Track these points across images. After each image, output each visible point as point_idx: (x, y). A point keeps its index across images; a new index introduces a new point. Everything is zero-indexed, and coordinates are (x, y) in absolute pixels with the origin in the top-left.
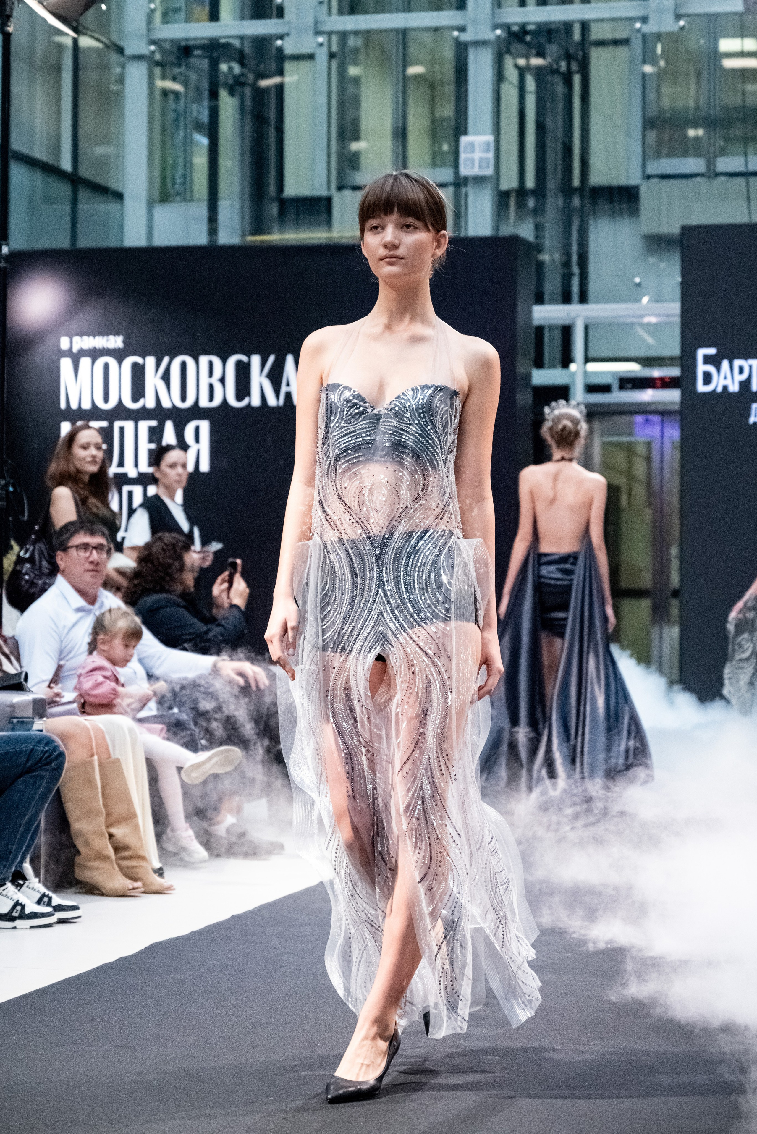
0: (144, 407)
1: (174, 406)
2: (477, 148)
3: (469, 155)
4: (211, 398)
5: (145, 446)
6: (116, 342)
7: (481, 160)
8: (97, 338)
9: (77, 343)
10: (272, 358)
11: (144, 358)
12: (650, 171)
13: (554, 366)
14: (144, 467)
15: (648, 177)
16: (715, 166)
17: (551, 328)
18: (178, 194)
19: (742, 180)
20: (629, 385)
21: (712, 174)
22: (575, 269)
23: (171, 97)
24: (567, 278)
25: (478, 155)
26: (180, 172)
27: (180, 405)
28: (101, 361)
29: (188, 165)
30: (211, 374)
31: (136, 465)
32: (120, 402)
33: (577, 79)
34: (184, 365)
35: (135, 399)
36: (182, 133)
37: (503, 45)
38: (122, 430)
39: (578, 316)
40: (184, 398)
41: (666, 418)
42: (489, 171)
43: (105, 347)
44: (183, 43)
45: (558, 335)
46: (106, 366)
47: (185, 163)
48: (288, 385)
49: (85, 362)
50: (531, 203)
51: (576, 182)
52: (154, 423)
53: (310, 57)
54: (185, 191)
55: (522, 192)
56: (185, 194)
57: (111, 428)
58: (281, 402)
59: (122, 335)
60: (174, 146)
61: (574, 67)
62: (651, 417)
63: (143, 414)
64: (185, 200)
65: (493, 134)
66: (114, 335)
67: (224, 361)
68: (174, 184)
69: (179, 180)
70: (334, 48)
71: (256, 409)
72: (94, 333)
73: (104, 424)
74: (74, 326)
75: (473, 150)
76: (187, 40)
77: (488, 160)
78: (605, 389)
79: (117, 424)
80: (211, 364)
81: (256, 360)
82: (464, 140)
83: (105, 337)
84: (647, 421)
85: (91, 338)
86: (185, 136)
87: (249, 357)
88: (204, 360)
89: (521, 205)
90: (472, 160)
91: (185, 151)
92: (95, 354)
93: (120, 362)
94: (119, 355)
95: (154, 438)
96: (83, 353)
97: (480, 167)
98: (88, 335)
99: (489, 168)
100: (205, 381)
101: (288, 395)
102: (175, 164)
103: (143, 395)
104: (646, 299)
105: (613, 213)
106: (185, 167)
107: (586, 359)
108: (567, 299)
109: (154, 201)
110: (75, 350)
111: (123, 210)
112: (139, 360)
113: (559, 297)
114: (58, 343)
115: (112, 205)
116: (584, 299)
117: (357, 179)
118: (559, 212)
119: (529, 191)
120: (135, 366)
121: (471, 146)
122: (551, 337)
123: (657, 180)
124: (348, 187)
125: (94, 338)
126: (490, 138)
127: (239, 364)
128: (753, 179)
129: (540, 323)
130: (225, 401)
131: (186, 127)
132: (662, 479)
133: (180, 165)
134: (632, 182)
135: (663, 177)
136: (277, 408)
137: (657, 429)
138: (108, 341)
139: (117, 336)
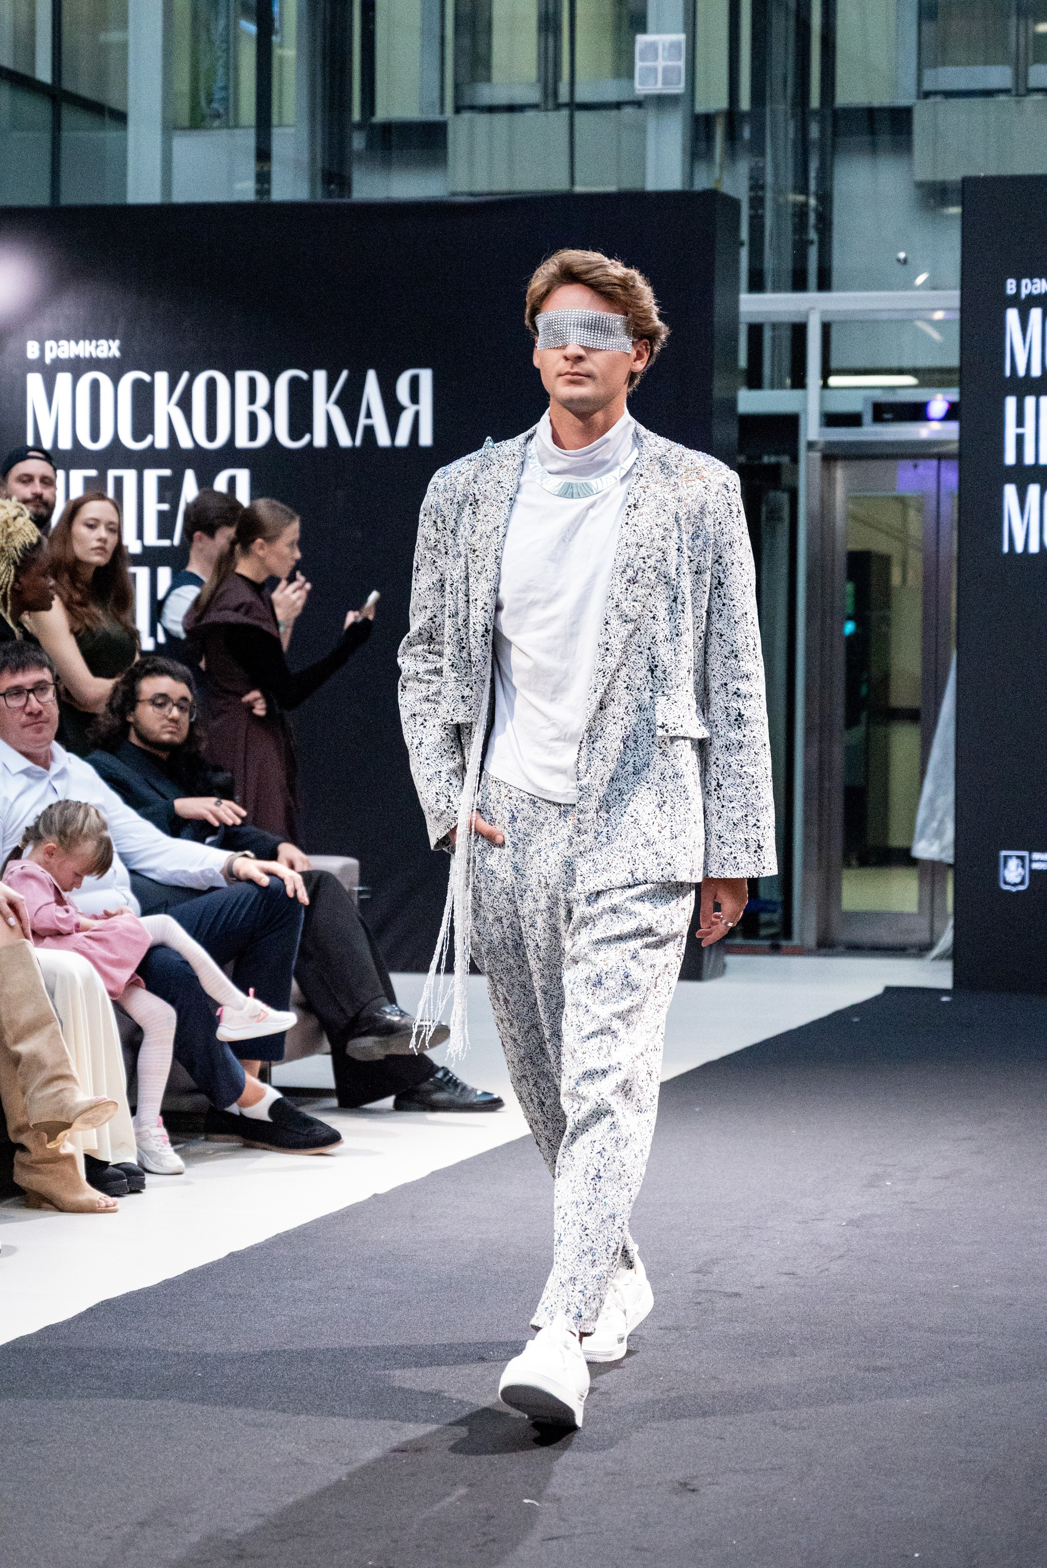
0: (152, 448)
1: (197, 447)
2: (661, 52)
3: (648, 63)
4: (253, 434)
5: (153, 507)
6: (110, 348)
7: (666, 70)
8: (81, 342)
9: (51, 349)
10: (345, 374)
11: (152, 375)
12: (928, 85)
13: (776, 385)
14: (152, 539)
15: (927, 95)
16: (1026, 75)
17: (775, 326)
18: (218, 116)
20: (887, 416)
21: (1022, 91)
22: (813, 235)
24: (801, 247)
25: (661, 64)
26: (219, 83)
27: (205, 444)
28: (86, 379)
29: (232, 71)
30: (252, 400)
31: (140, 536)
32: (116, 439)
34: (211, 385)
35: (138, 436)
36: (222, 23)
38: (119, 481)
39: (810, 309)
40: (211, 435)
41: (944, 463)
42: (679, 88)
43: (94, 356)
45: (787, 334)
46: (95, 386)
47: (227, 67)
48: (369, 415)
49: (64, 379)
50: (746, 133)
51: (815, 102)
52: (167, 472)
54: (227, 109)
55: (732, 115)
56: (227, 113)
57: (102, 479)
58: (358, 442)
59: (119, 339)
60: (210, 42)
62: (922, 463)
63: (151, 458)
64: (228, 125)
65: (685, 31)
66: (107, 340)
67: (272, 379)
68: (210, 101)
69: (218, 95)
71: (320, 450)
72: (77, 336)
73: (93, 473)
74: (47, 325)
75: (654, 57)
77: (679, 68)
78: (852, 420)
79: (112, 474)
80: (252, 383)
81: (320, 377)
82: (641, 40)
83: (94, 342)
84: (915, 468)
85: (72, 343)
86: (227, 26)
87: (310, 373)
88: (242, 377)
89: (732, 136)
90: (655, 70)
91: (227, 50)
92: (78, 367)
93: (116, 379)
94: (115, 369)
95: (168, 494)
96: (60, 365)
97: (665, 82)
98: (68, 341)
99: (679, 83)
100: (243, 408)
101: (370, 431)
102: (212, 71)
103: (152, 431)
104: (921, 279)
105: (874, 149)
106: (227, 74)
107: (826, 372)
108: (799, 284)
109: (176, 128)
110: (48, 361)
111: (126, 139)
112: (146, 377)
113: (788, 279)
114: (24, 351)
115: (110, 135)
116: (824, 284)
117: (487, 94)
118: (790, 148)
119: (744, 115)
120: (138, 385)
121: (653, 46)
122: (773, 339)
123: (938, 99)
124: (472, 108)
125: (77, 343)
126: (682, 37)
127: (294, 383)
129: (756, 319)
130: (273, 439)
131: (228, 12)
132: (937, 553)
133: (221, 70)
134: (901, 102)
135: (949, 94)
136: (353, 450)
137: (931, 479)
138: (97, 346)
139: (111, 342)
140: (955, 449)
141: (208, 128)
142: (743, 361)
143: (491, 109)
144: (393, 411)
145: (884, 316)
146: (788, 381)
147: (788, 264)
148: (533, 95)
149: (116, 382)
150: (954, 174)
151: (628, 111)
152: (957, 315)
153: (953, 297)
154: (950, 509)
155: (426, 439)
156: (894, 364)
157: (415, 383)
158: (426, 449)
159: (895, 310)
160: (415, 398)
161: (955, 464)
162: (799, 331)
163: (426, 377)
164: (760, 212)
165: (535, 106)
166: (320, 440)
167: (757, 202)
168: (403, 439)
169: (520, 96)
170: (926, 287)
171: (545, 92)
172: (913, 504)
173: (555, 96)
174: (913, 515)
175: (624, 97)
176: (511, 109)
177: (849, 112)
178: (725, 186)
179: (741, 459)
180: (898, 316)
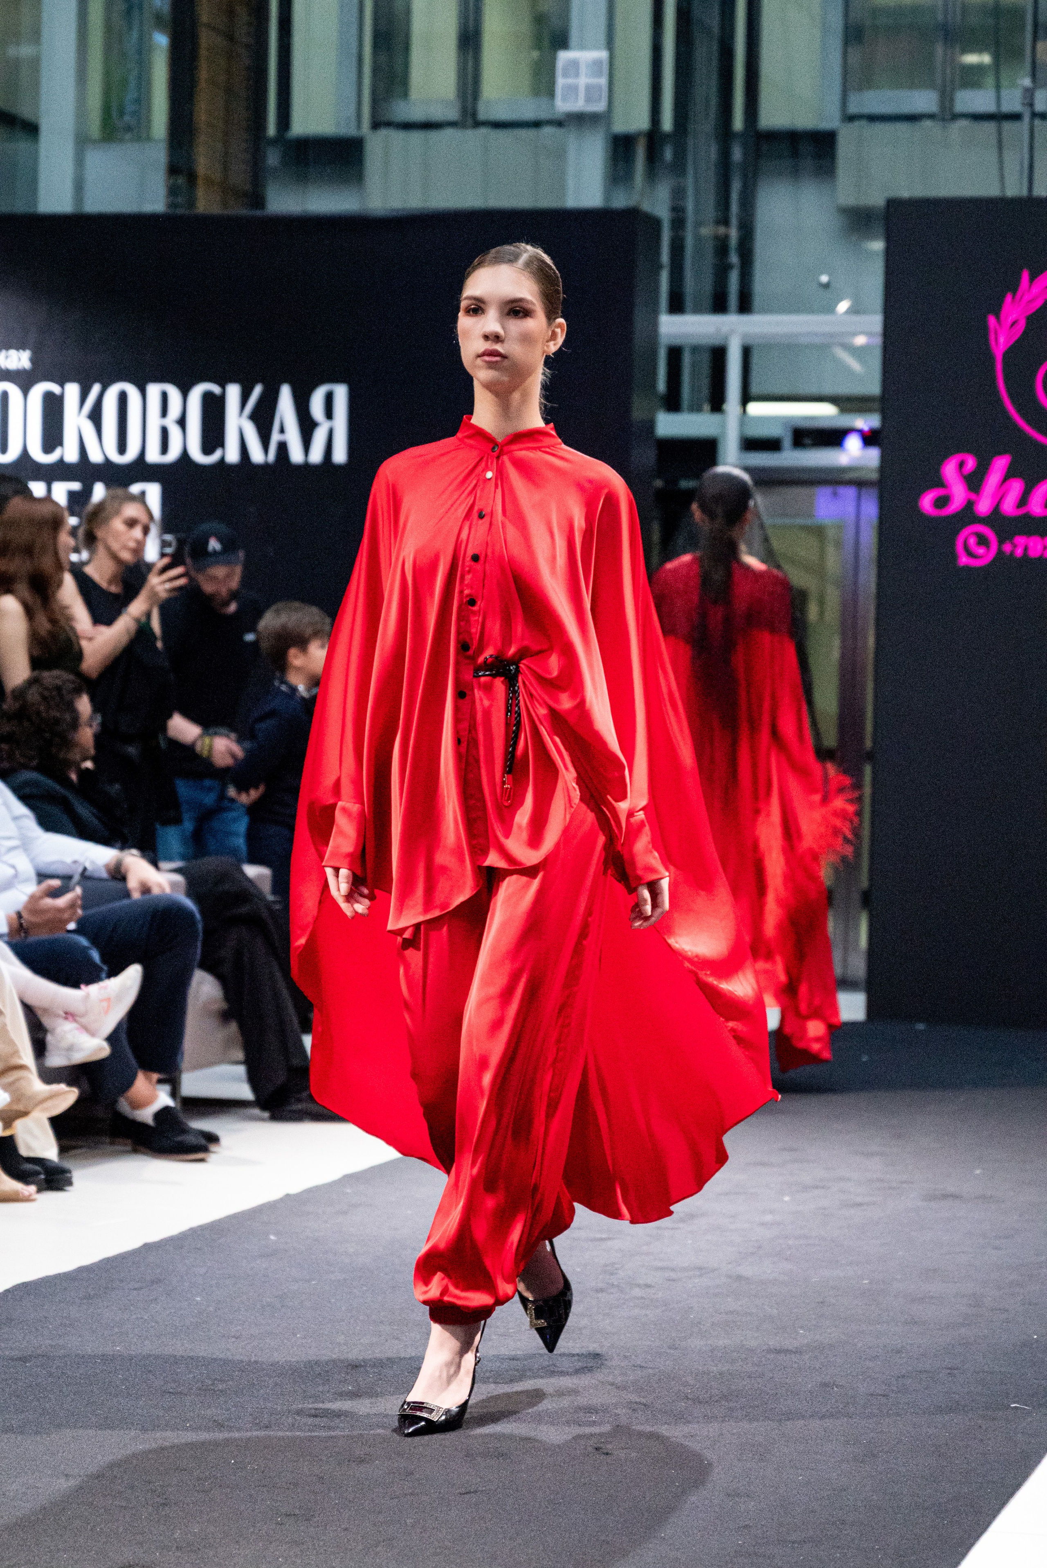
0: (61, 461)
1: (107, 460)
2: (583, 69)
3: (570, 81)
4: (164, 449)
6: (20, 359)
7: (588, 88)
10: (258, 390)
11: (62, 385)
12: (853, 108)
13: (696, 408)
15: (851, 118)
16: (952, 100)
17: (694, 349)
18: (129, 129)
19: (991, 127)
20: (807, 441)
21: (948, 117)
22: (734, 259)
24: (722, 271)
25: (583, 81)
26: (131, 95)
27: (116, 458)
29: (144, 84)
30: (164, 412)
32: (25, 453)
34: (123, 398)
35: (48, 448)
36: (135, 34)
39: (732, 331)
40: (122, 448)
41: (864, 490)
45: (705, 360)
46: (5, 398)
47: (139, 79)
48: (282, 431)
50: (668, 154)
51: (738, 123)
52: (76, 486)
54: (138, 122)
55: (654, 136)
56: (139, 127)
58: (271, 456)
59: (29, 349)
60: (123, 53)
62: (843, 489)
63: (61, 471)
64: (138, 139)
65: (605, 48)
66: (17, 349)
67: (185, 394)
68: (121, 113)
69: (130, 108)
71: (231, 467)
75: (576, 74)
77: (599, 87)
78: (771, 445)
80: (164, 396)
81: (233, 392)
82: (563, 56)
84: (835, 494)
86: (141, 38)
87: (223, 387)
88: (154, 390)
89: (653, 157)
90: (576, 88)
91: (140, 63)
93: (25, 392)
94: (25, 380)
97: (588, 99)
99: (600, 99)
100: (154, 422)
101: (283, 447)
102: (124, 82)
103: (61, 444)
104: (843, 306)
105: (795, 173)
106: (139, 86)
107: (746, 398)
108: (719, 306)
109: (88, 142)
111: (37, 151)
112: (55, 388)
113: (708, 301)
115: (22, 145)
116: (745, 306)
117: (404, 111)
118: (711, 169)
119: (666, 137)
120: (48, 397)
121: (574, 65)
122: (693, 363)
123: (864, 123)
124: (389, 124)
126: (603, 54)
127: (207, 397)
128: (1007, 126)
129: (677, 342)
130: (185, 454)
131: (141, 23)
132: (855, 583)
133: (133, 83)
134: (825, 125)
135: (873, 118)
136: (265, 467)
137: (851, 509)
138: (7, 357)
139: (21, 351)
140: (875, 476)
141: (121, 141)
142: (661, 386)
143: (408, 126)
144: (307, 427)
145: (803, 340)
146: (707, 407)
147: (708, 287)
148: (453, 114)
150: (876, 199)
151: (547, 130)
152: (878, 341)
153: (875, 322)
154: (869, 538)
155: (340, 455)
156: (814, 390)
157: (329, 399)
158: (339, 467)
159: (815, 334)
160: (329, 413)
161: (874, 492)
162: (719, 354)
163: (341, 393)
164: (681, 234)
165: (453, 124)
166: (232, 455)
167: (678, 223)
168: (316, 456)
169: (438, 113)
170: (849, 312)
171: (464, 111)
172: (831, 533)
173: (474, 114)
174: (831, 550)
175: (543, 115)
176: (428, 126)
177: (773, 136)
178: (646, 207)
179: (659, 483)
180: (817, 340)
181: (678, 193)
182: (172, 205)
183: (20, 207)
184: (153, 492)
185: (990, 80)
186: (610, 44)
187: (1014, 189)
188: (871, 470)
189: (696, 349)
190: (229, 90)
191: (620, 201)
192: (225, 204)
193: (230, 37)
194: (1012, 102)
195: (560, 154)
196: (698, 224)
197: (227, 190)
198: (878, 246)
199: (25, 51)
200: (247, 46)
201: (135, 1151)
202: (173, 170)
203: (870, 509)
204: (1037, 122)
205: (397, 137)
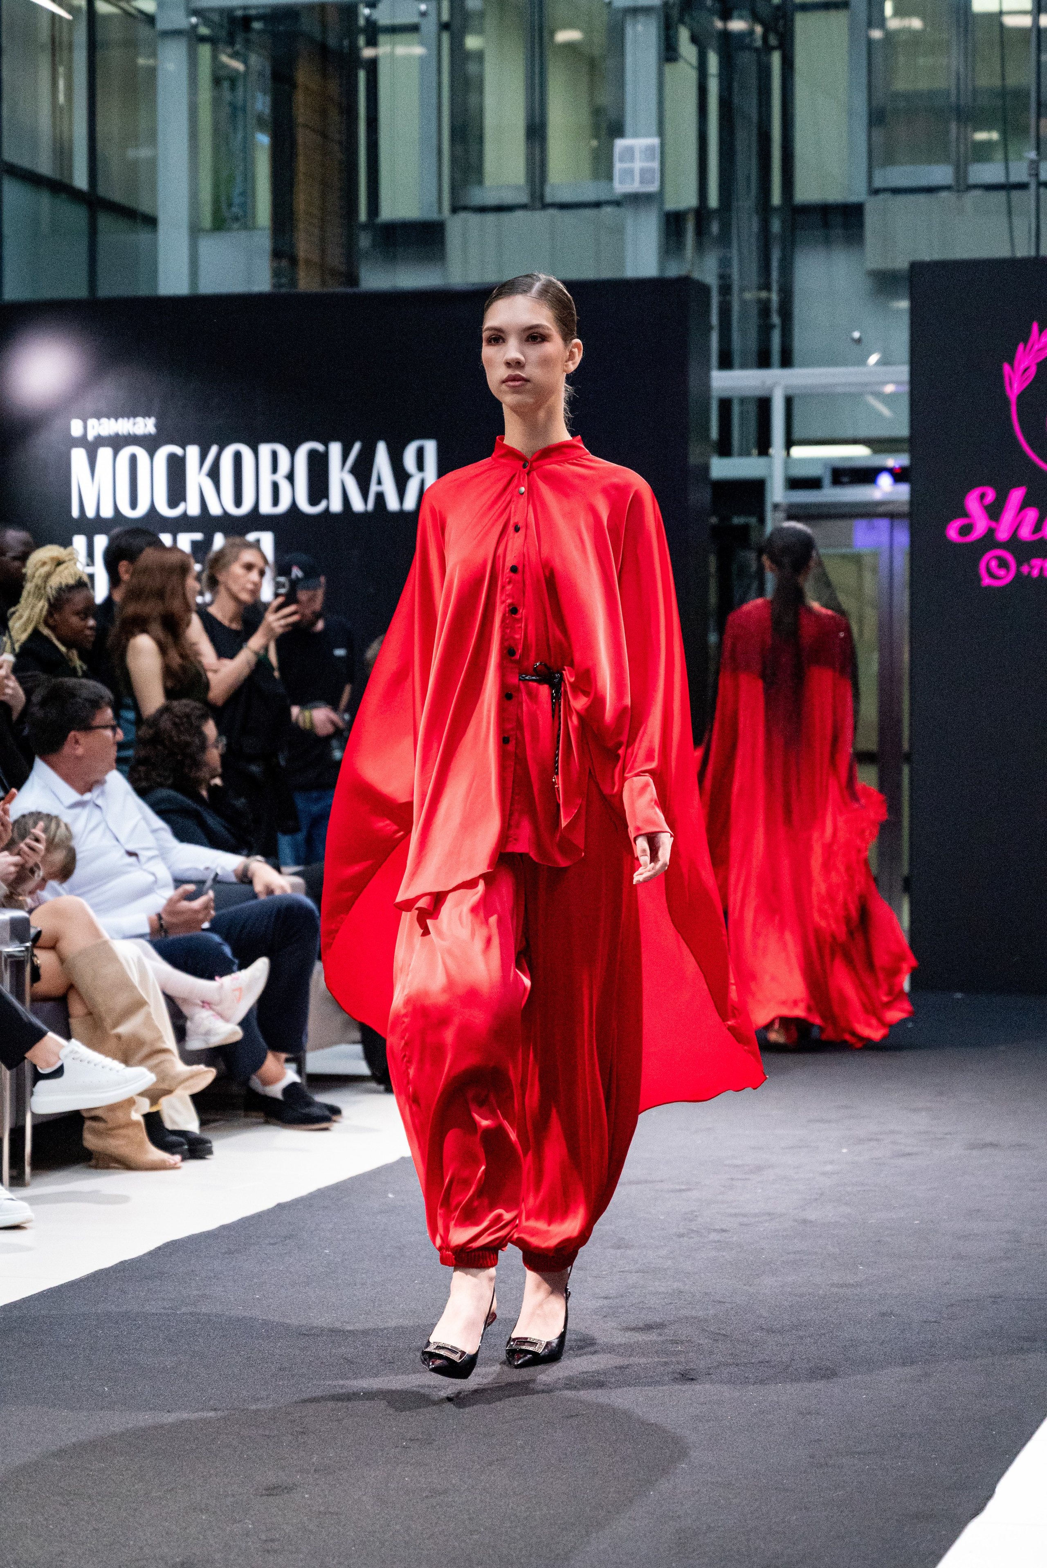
0: (185, 515)
1: (226, 513)
2: (637, 155)
3: (626, 165)
4: (276, 502)
6: (146, 425)
7: (643, 171)
8: (120, 420)
9: (93, 427)
10: (357, 447)
11: (184, 449)
12: (878, 183)
13: (745, 453)
15: (876, 192)
16: (966, 173)
18: (236, 219)
19: (1001, 195)
20: (845, 479)
21: (962, 187)
22: (776, 319)
23: (226, 84)
24: (765, 330)
25: (638, 165)
26: (238, 189)
27: (233, 511)
28: (126, 453)
29: (249, 178)
30: (275, 469)
32: (153, 508)
33: (776, 59)
34: (238, 457)
35: (173, 504)
36: (240, 136)
37: (675, 13)
39: (775, 385)
40: (238, 502)
41: (896, 522)
43: (131, 433)
44: (239, 13)
45: (753, 410)
46: (133, 459)
47: (244, 175)
48: (379, 482)
49: (105, 454)
50: (715, 228)
51: (776, 199)
52: (198, 536)
53: (414, 28)
54: (245, 212)
55: (702, 213)
56: (245, 217)
58: (371, 506)
59: (154, 417)
60: (230, 152)
61: (773, 41)
62: (875, 522)
63: (184, 524)
64: (245, 227)
65: (657, 135)
66: (144, 417)
67: (292, 451)
68: (230, 205)
69: (237, 200)
70: (445, 17)
71: (336, 516)
72: (116, 414)
74: (89, 405)
75: (632, 159)
76: (245, 8)
77: (652, 170)
78: (813, 483)
80: (275, 455)
81: (335, 449)
82: (620, 144)
83: (132, 420)
84: (871, 526)
85: (113, 420)
86: (245, 138)
87: (326, 445)
88: (265, 450)
89: (701, 231)
90: (631, 172)
91: (245, 159)
92: (117, 443)
93: (152, 453)
94: (151, 444)
96: (101, 441)
97: (642, 182)
98: (108, 417)
99: (653, 181)
100: (266, 478)
101: (380, 497)
102: (231, 178)
103: (184, 499)
104: (873, 359)
105: (827, 242)
106: (245, 180)
107: (789, 443)
108: (763, 361)
109: (201, 230)
110: (90, 437)
111: (156, 241)
112: (178, 450)
113: (753, 357)
114: (68, 428)
115: (143, 236)
116: (787, 361)
117: (479, 196)
118: (753, 240)
119: (712, 212)
120: (172, 458)
121: (629, 152)
122: (741, 413)
123: (887, 196)
124: (465, 208)
125: (116, 419)
126: (655, 141)
127: (312, 454)
128: (1015, 194)
129: (726, 394)
130: (294, 505)
131: (245, 126)
132: (891, 605)
133: (239, 179)
134: (853, 199)
135: (896, 191)
136: (365, 515)
137: (885, 538)
138: (134, 424)
139: (147, 418)
140: (906, 508)
141: (229, 229)
142: (714, 433)
143: (483, 209)
144: (401, 478)
145: (839, 390)
146: (755, 452)
147: (753, 345)
148: (524, 198)
149: (152, 455)
150: (901, 263)
151: (608, 210)
152: (906, 388)
153: (903, 372)
154: (902, 563)
156: (849, 434)
157: (420, 453)
159: (850, 384)
160: (420, 466)
161: (906, 523)
162: (764, 404)
163: (431, 447)
164: (728, 298)
165: (523, 207)
167: (725, 289)
168: (410, 503)
169: (509, 197)
170: (878, 363)
171: (532, 195)
172: (868, 561)
173: (542, 197)
174: (868, 576)
175: (603, 197)
176: (500, 209)
177: (807, 209)
178: (696, 275)
179: (714, 520)
180: (853, 390)
181: (725, 263)
182: (274, 286)
183: (143, 291)
184: (267, 540)
185: (999, 155)
186: (661, 133)
187: (1024, 250)
188: (902, 503)
189: (743, 400)
190: (324, 183)
191: (674, 271)
192: (324, 283)
193: (324, 136)
194: (1020, 173)
195: (619, 231)
196: (742, 290)
197: (325, 270)
198: (904, 304)
199: (144, 153)
200: (340, 143)
201: (267, 1122)
202: (277, 254)
203: (903, 538)
204: (1042, 190)
205: (474, 219)
